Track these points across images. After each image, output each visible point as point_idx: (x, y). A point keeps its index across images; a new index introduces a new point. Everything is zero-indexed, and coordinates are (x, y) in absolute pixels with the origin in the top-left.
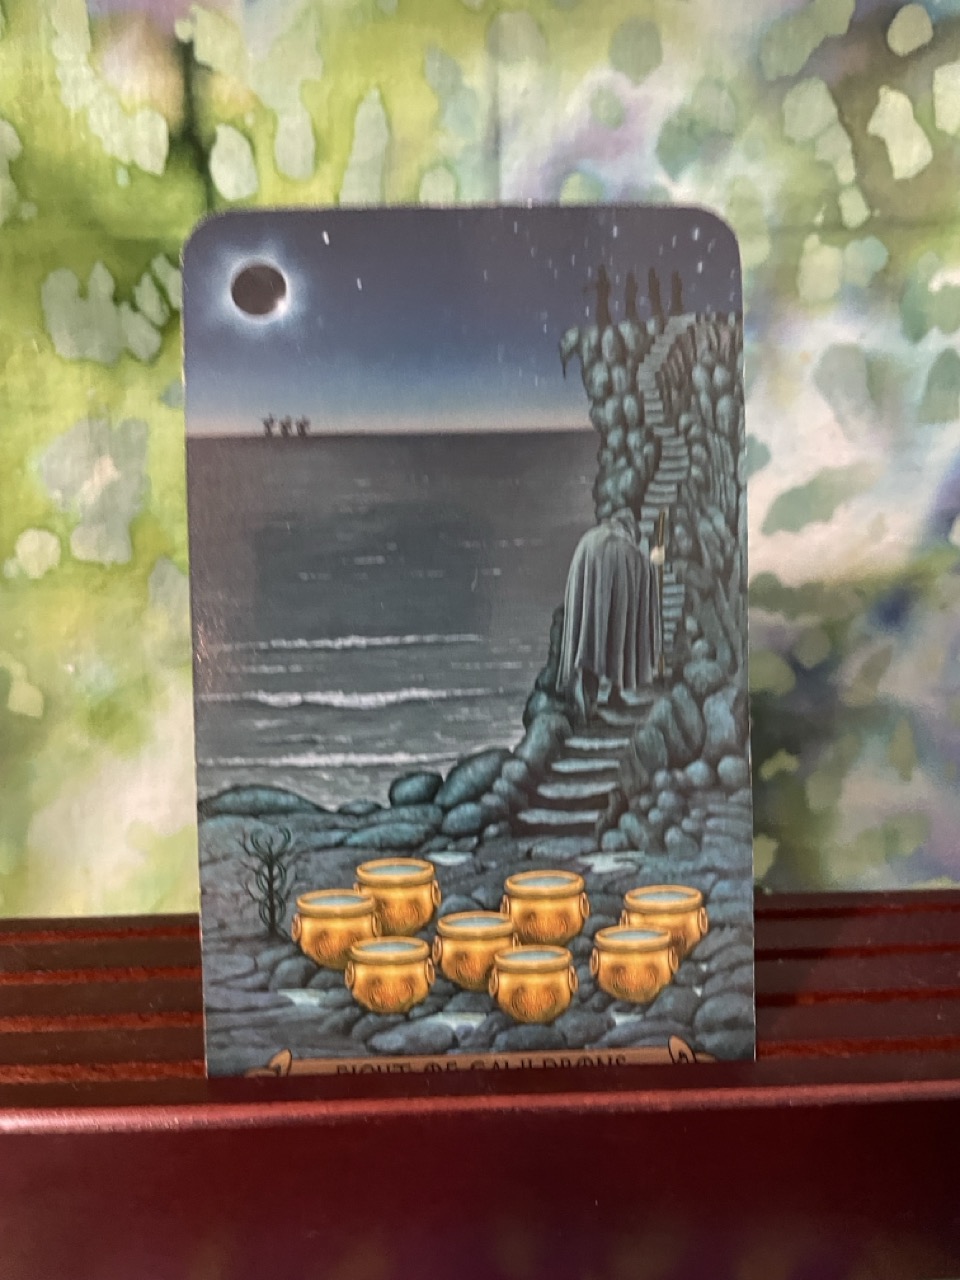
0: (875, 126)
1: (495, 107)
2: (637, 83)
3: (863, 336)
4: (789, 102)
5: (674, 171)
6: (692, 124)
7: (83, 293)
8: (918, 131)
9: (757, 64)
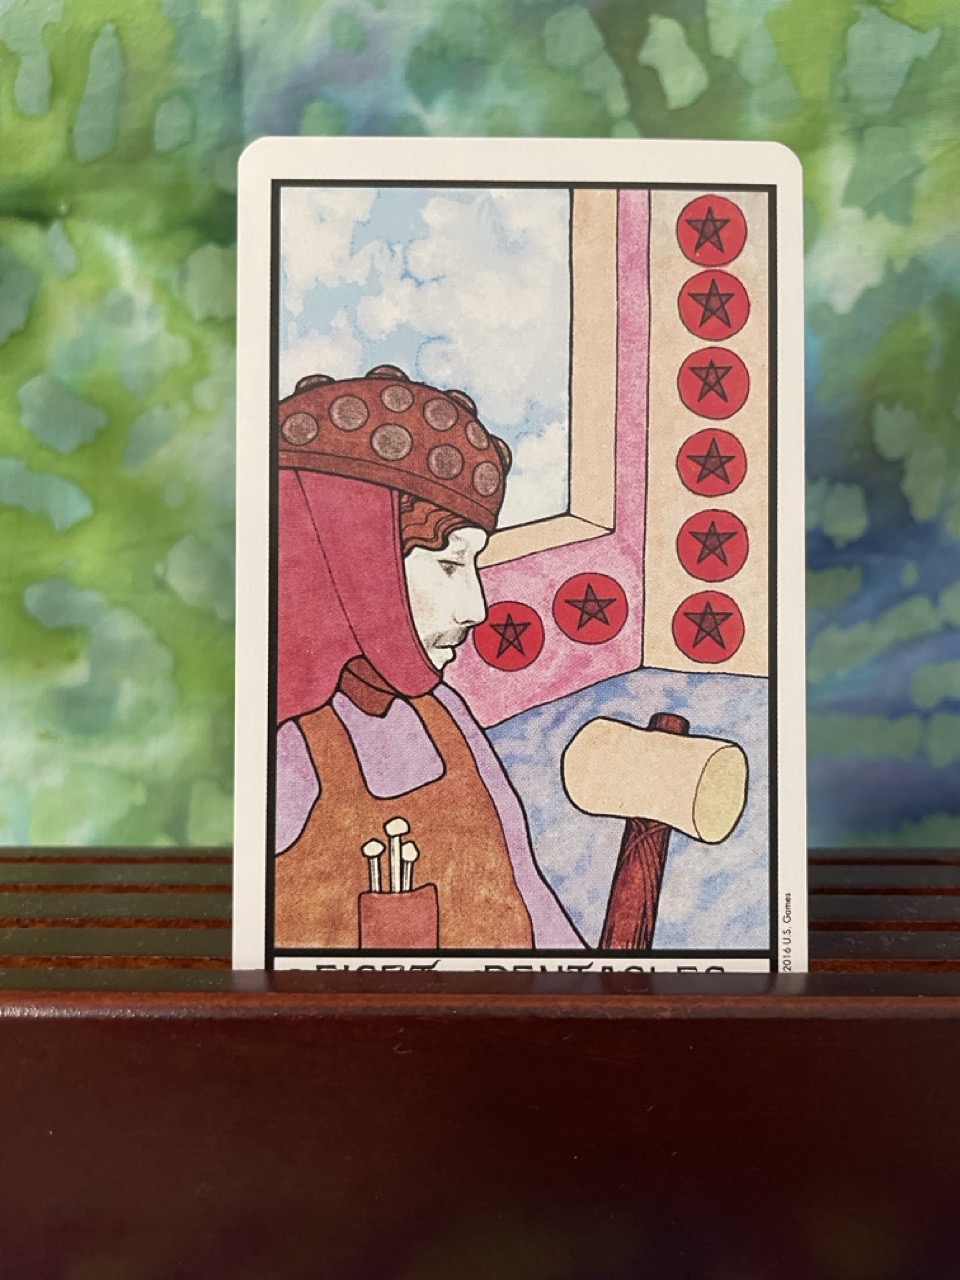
0: (647, 55)
1: (234, 37)
4: (549, 28)
5: (427, 100)
6: (444, 50)
8: (692, 56)
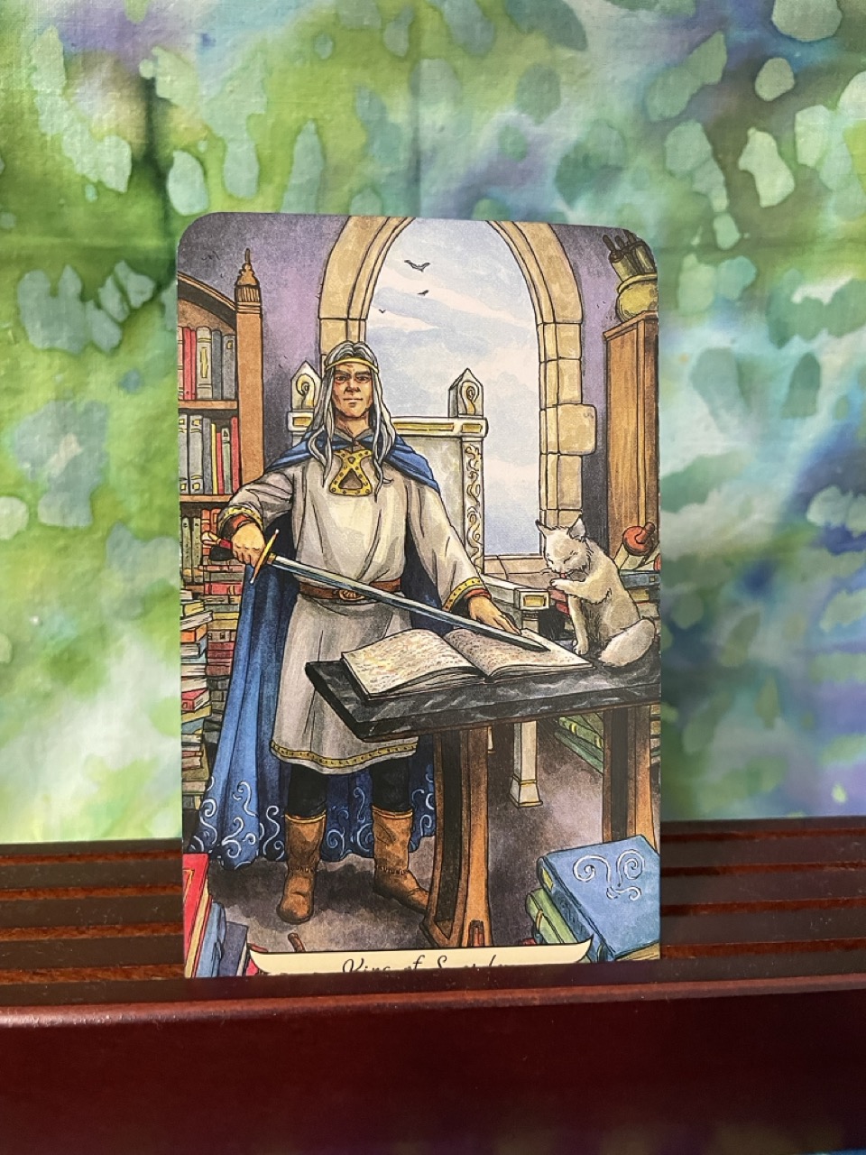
0: (744, 163)
1: (416, 139)
2: (538, 122)
3: (733, 341)
4: (670, 140)
5: (570, 199)
6: (586, 158)
7: (54, 293)
8: (783, 166)
9: (642, 108)
